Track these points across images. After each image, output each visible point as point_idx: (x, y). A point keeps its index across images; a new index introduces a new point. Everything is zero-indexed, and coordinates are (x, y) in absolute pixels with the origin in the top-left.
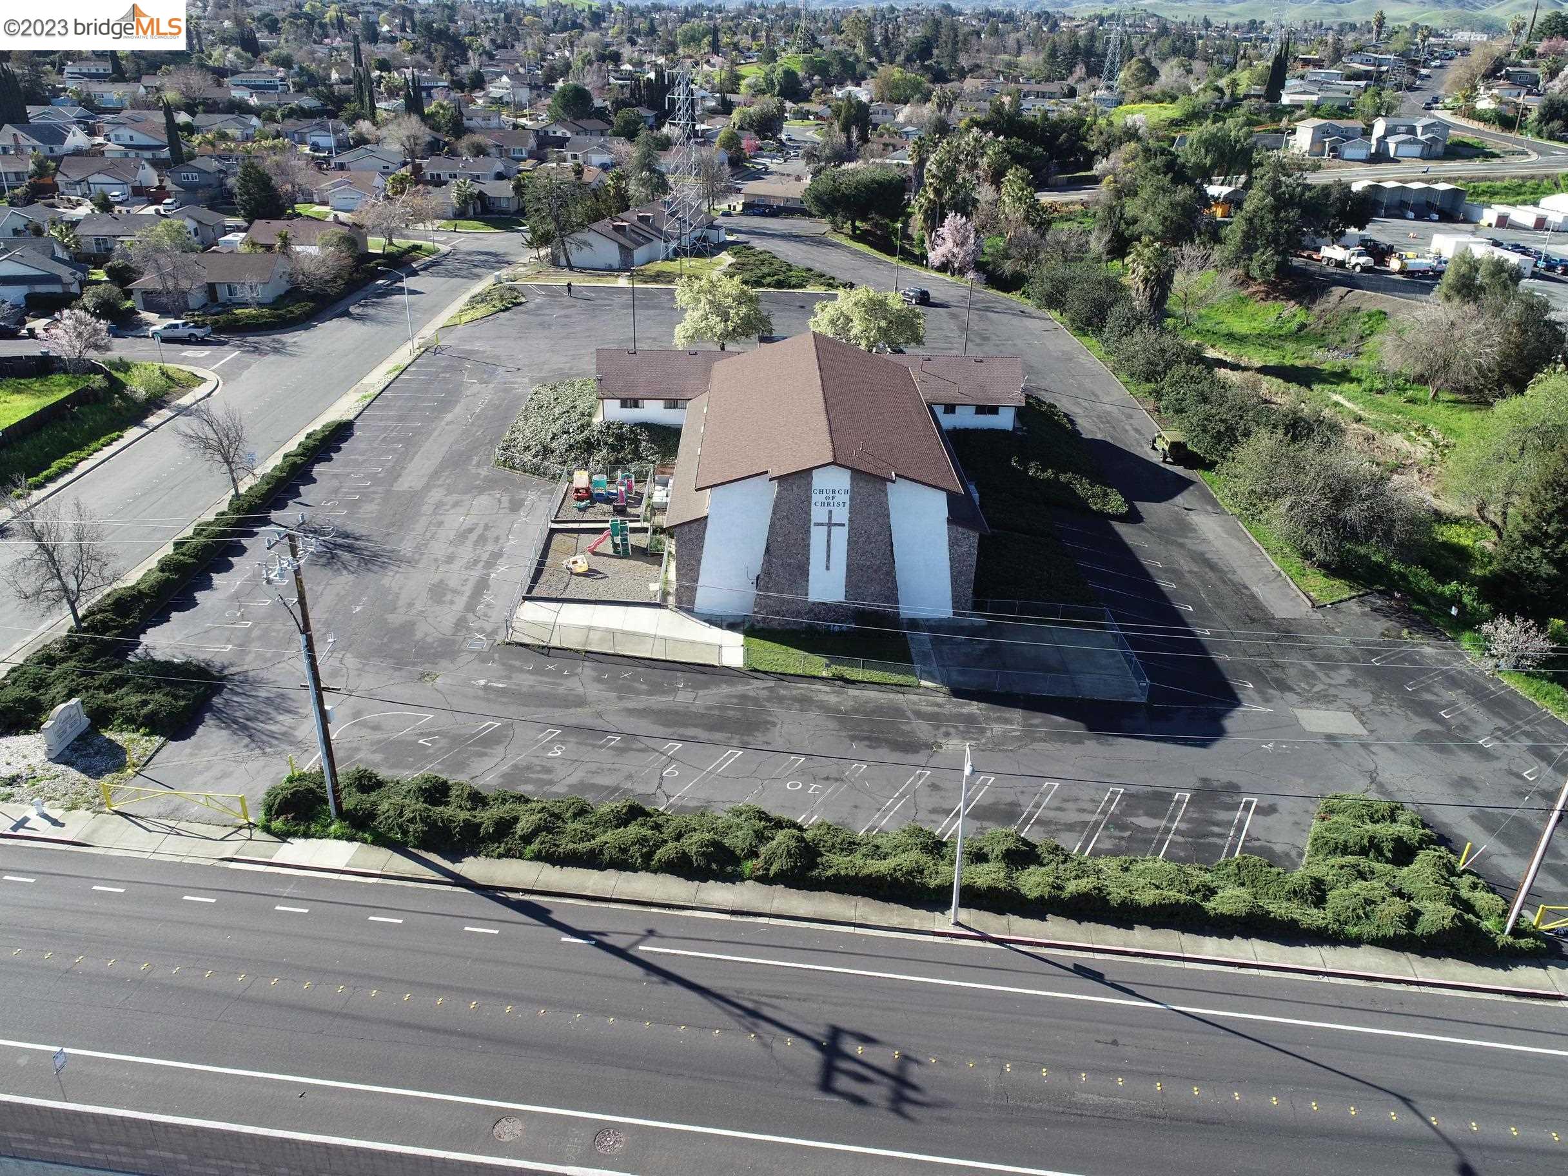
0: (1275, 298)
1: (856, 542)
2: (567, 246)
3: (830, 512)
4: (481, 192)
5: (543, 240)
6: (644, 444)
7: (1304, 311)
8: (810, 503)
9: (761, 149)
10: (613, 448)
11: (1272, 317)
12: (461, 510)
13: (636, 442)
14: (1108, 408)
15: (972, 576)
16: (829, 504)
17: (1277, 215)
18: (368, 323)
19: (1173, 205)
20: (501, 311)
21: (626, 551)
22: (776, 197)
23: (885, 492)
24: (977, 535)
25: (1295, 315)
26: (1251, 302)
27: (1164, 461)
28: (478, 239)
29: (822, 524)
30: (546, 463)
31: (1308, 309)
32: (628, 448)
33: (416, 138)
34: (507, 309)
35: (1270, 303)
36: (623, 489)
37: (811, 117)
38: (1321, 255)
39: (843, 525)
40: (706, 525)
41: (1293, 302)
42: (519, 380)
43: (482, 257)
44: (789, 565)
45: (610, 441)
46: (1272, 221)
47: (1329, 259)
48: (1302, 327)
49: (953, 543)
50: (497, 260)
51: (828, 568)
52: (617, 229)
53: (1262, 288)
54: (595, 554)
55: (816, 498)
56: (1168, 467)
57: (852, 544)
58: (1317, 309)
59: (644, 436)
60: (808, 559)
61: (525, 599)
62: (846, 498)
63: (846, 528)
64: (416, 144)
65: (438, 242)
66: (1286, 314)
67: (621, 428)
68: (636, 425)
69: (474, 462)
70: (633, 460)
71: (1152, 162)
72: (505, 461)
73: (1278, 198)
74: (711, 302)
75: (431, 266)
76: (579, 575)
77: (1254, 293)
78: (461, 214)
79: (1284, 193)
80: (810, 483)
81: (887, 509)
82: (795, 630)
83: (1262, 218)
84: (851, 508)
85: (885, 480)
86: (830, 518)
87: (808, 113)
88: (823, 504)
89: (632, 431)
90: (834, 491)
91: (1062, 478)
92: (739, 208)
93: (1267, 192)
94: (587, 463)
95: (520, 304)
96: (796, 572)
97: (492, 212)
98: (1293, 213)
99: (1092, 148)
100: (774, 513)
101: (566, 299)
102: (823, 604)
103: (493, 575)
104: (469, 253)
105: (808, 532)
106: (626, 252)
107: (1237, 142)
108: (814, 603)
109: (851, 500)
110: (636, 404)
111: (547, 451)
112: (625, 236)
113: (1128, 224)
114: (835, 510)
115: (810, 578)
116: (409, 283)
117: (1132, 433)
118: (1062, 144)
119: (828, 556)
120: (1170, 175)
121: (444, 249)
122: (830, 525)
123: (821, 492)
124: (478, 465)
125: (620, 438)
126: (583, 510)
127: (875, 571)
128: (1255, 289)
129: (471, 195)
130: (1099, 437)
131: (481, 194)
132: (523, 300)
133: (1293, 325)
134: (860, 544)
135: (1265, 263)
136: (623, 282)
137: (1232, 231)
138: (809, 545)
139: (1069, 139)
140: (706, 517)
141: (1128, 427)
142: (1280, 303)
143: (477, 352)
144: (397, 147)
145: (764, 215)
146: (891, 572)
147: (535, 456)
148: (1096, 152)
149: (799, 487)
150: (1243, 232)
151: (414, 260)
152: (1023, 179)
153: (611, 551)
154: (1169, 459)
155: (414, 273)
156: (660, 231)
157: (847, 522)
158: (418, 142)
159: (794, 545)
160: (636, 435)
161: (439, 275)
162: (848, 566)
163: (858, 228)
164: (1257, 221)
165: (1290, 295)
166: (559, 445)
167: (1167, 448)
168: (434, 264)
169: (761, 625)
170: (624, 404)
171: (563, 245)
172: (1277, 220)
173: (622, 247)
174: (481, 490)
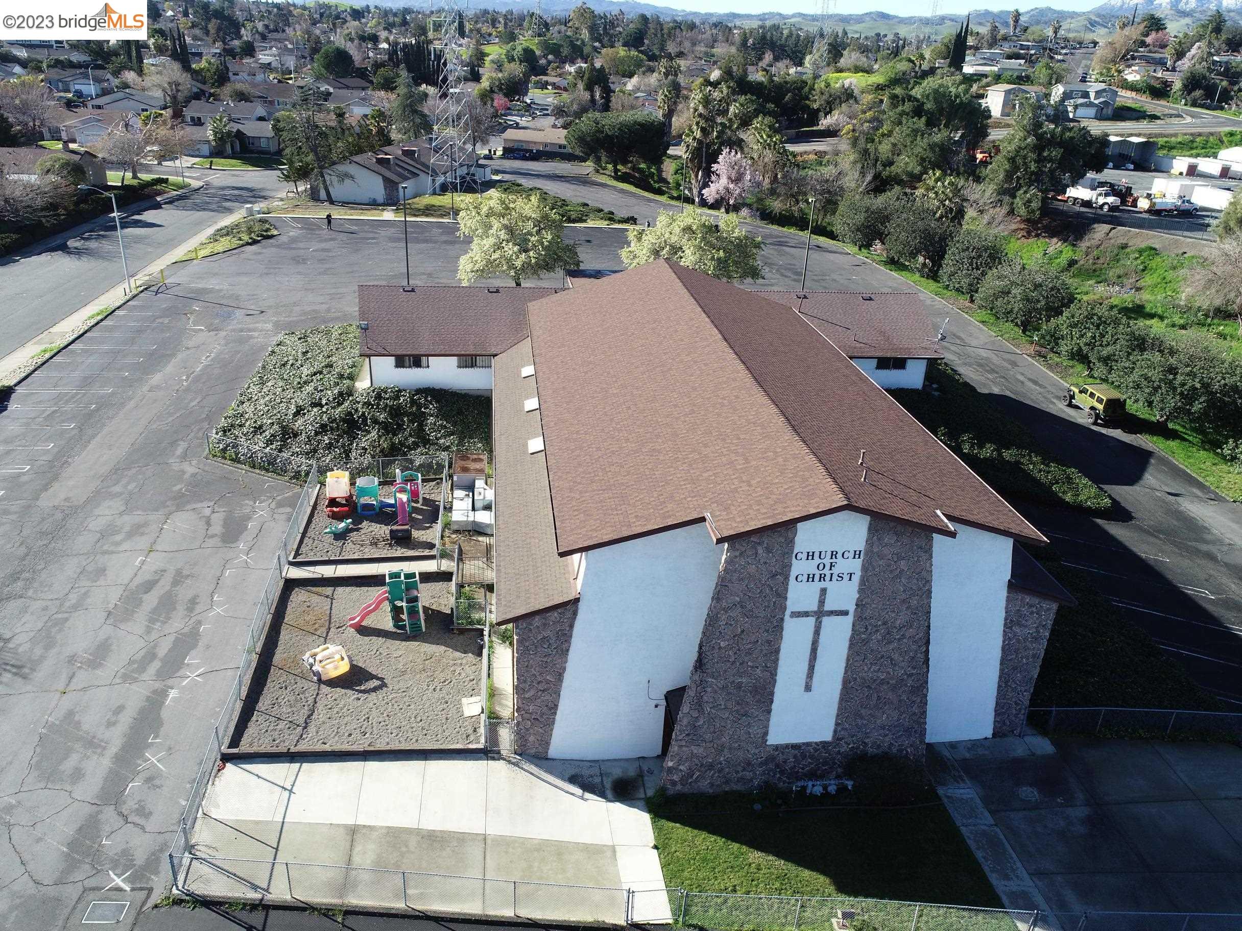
0: (1037, 236)
1: (865, 642)
2: (327, 177)
3: (824, 591)
4: (238, 131)
5: (302, 173)
6: (431, 420)
7: (1070, 248)
8: (787, 578)
9: (509, 109)
10: (387, 429)
11: (1038, 254)
12: (143, 542)
13: (420, 418)
14: (984, 353)
15: (1035, 673)
16: (822, 578)
17: (1039, 155)
18: (84, 259)
19: (932, 147)
20: (248, 244)
21: (415, 626)
22: (535, 143)
23: (928, 551)
24: (1055, 606)
25: (1061, 252)
26: (1013, 240)
27: (1095, 423)
28: (234, 175)
29: (806, 614)
30: (285, 455)
31: (1074, 245)
32: (409, 427)
33: (178, 84)
34: (255, 242)
35: (1031, 240)
36: (404, 497)
37: (550, 87)
38: (1067, 195)
39: (845, 613)
40: (575, 613)
41: (1055, 240)
42: (259, 326)
43: (236, 192)
44: (739, 686)
45: (382, 417)
46: (1035, 161)
47: (1075, 199)
48: (1072, 263)
49: (1010, 623)
50: (254, 195)
51: (808, 688)
52: (380, 161)
53: (1023, 226)
54: (363, 631)
55: (800, 567)
56: (1104, 431)
57: (857, 645)
58: (1084, 244)
59: (432, 408)
60: (773, 675)
61: (226, 758)
62: (856, 566)
63: (850, 619)
64: (178, 91)
65: (187, 177)
66: (1051, 250)
67: (397, 397)
68: (419, 391)
69: (179, 451)
70: (416, 445)
71: (900, 108)
72: (224, 450)
73: (1040, 137)
74: (506, 227)
75: (178, 200)
76: (334, 683)
77: (1015, 231)
78: (218, 153)
79: (1045, 133)
80: (791, 542)
81: (928, 582)
82: (740, 795)
83: (1025, 157)
84: (863, 582)
85: (929, 530)
86: (822, 602)
87: (547, 83)
88: (810, 578)
89: (413, 402)
90: (834, 554)
91: (1007, 455)
92: (500, 153)
93: (1028, 132)
94: (347, 453)
95: (272, 237)
96: (749, 698)
97: (252, 152)
98: (1056, 153)
99: (816, 106)
100: (717, 597)
101: (325, 232)
102: (795, 747)
103: (173, 694)
104: (223, 188)
105: (778, 628)
106: (390, 185)
107: (957, 96)
108: (777, 748)
109: (864, 569)
110: (417, 362)
111: (287, 434)
112: (390, 170)
113: (885, 166)
114: (833, 587)
115: (774, 706)
116: (149, 216)
117: (1030, 384)
118: (787, 103)
119: (811, 668)
120: (923, 119)
121: (196, 184)
122: (820, 614)
123: (810, 556)
124: (184, 457)
125: (396, 412)
126: (340, 536)
127: (894, 688)
128: (1014, 227)
129: (229, 133)
130: (996, 390)
131: (239, 134)
132: (275, 232)
133: (1063, 260)
134: (873, 645)
135: (1029, 201)
136: (388, 215)
137: (993, 171)
138: (777, 651)
139: (793, 99)
140: (577, 601)
141: (1021, 378)
142: (1042, 240)
143: (211, 291)
144: (158, 94)
145: (524, 158)
146: (920, 688)
147: (269, 442)
148: (818, 110)
149: (768, 550)
150: (1006, 171)
151: (160, 193)
152: (770, 127)
153: (388, 624)
154: (1099, 421)
155: (158, 206)
156: (427, 167)
157: (851, 608)
158: (180, 88)
159: (749, 653)
160: (419, 406)
161: (184, 208)
162: (846, 682)
163: (619, 170)
164: (1019, 161)
165: (1052, 233)
166: (305, 424)
167: (1100, 407)
168: (181, 198)
169: (679, 787)
170: (400, 362)
171: (323, 176)
172: (1040, 160)
173: (386, 180)
174: (180, 502)
